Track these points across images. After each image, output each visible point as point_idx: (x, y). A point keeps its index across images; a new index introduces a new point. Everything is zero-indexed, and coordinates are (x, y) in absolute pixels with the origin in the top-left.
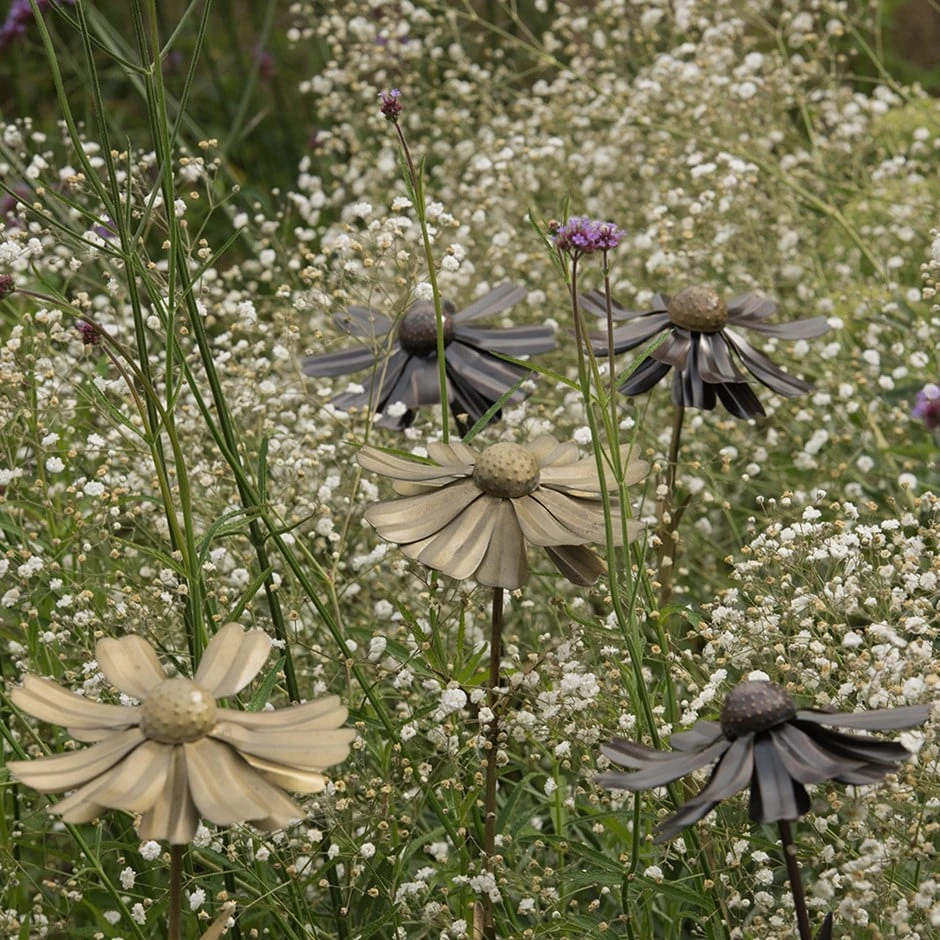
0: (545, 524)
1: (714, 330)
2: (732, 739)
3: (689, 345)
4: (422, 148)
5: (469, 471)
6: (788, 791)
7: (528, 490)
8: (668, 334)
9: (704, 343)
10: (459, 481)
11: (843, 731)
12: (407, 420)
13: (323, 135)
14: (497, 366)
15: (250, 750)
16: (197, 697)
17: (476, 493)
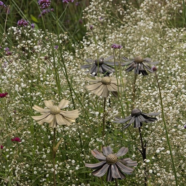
0: (111, 88)
1: (141, 63)
2: (132, 116)
3: (137, 65)
4: (103, 36)
5: (101, 81)
6: (139, 123)
7: (109, 83)
8: (134, 63)
9: (139, 64)
10: (99, 82)
11: (148, 116)
12: (96, 75)
13: (87, 33)
14: (110, 68)
15: (65, 116)
16: (58, 108)
17: (102, 84)
